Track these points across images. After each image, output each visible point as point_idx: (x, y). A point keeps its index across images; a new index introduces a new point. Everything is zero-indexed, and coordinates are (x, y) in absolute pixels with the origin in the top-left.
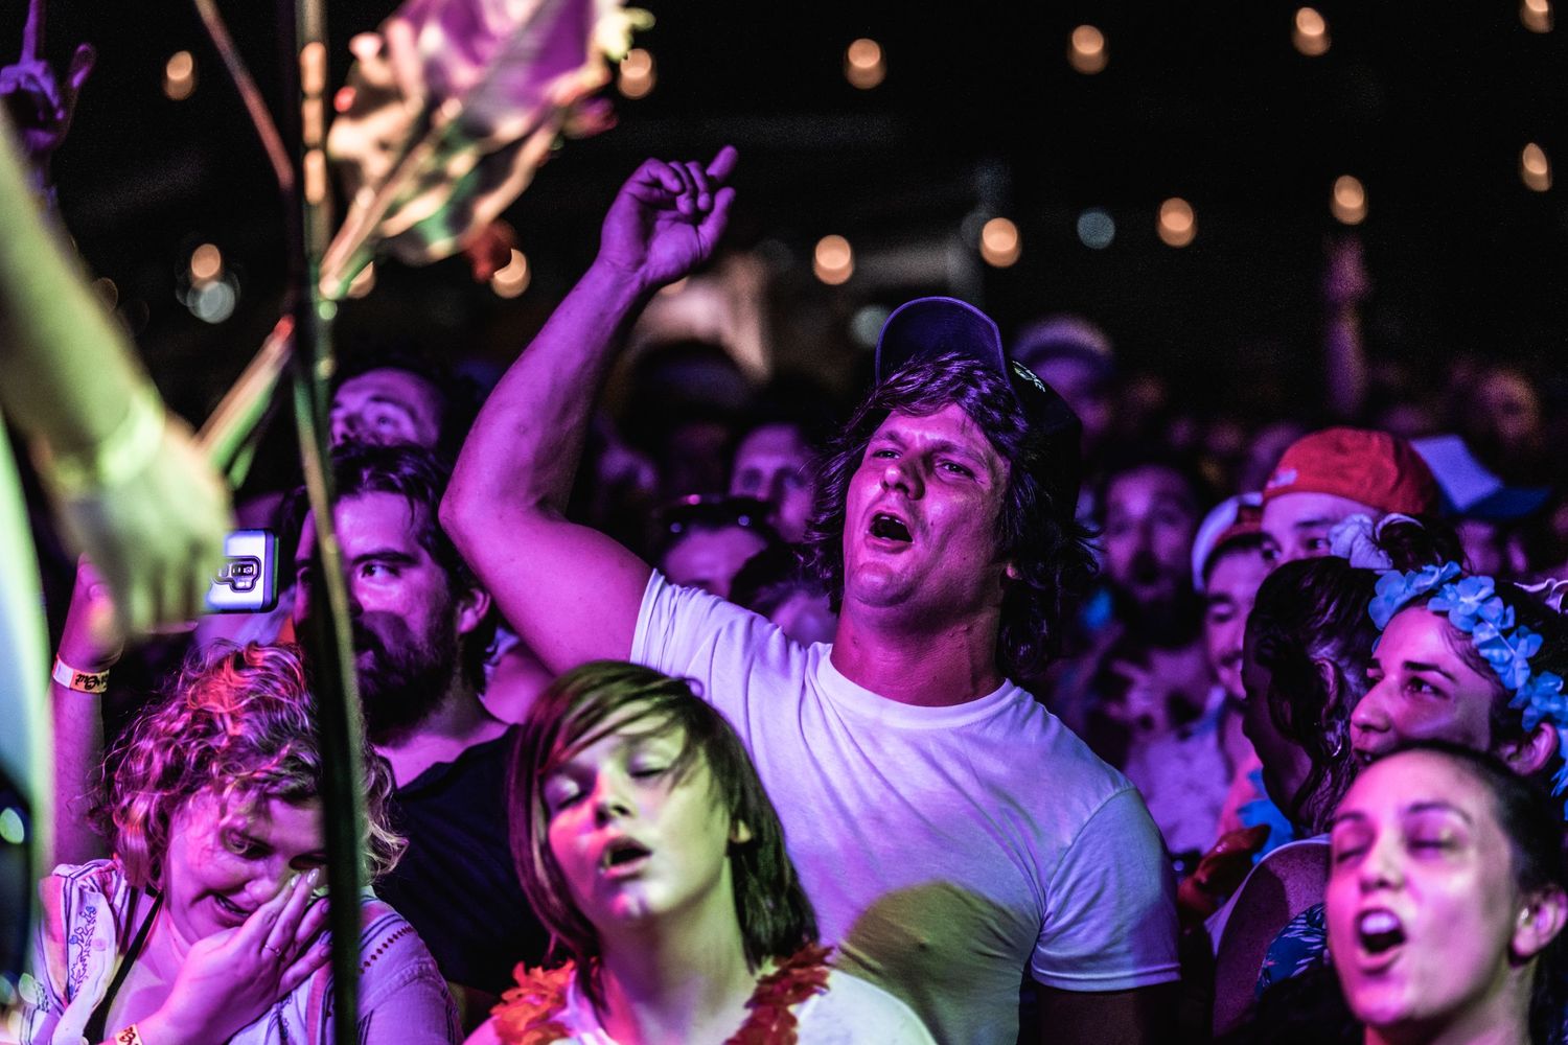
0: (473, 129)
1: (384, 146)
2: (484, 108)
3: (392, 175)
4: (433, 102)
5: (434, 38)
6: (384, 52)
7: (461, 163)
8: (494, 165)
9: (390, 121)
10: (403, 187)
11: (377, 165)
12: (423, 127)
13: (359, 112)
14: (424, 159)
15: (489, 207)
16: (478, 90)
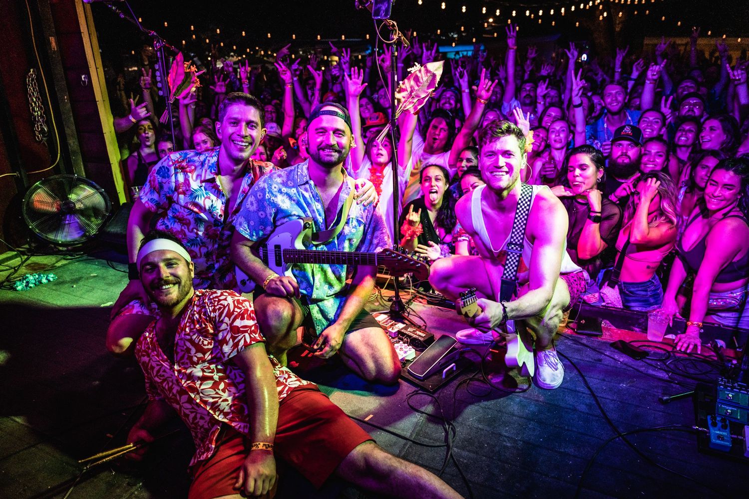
0: (418, 96)
1: (404, 97)
2: (418, 93)
3: (405, 102)
4: (412, 92)
5: (412, 83)
6: (403, 84)
7: (415, 100)
8: (420, 102)
9: (404, 94)
10: (407, 103)
11: (403, 100)
12: (411, 95)
13: (399, 92)
14: (410, 100)
15: (419, 107)
16: (418, 90)
